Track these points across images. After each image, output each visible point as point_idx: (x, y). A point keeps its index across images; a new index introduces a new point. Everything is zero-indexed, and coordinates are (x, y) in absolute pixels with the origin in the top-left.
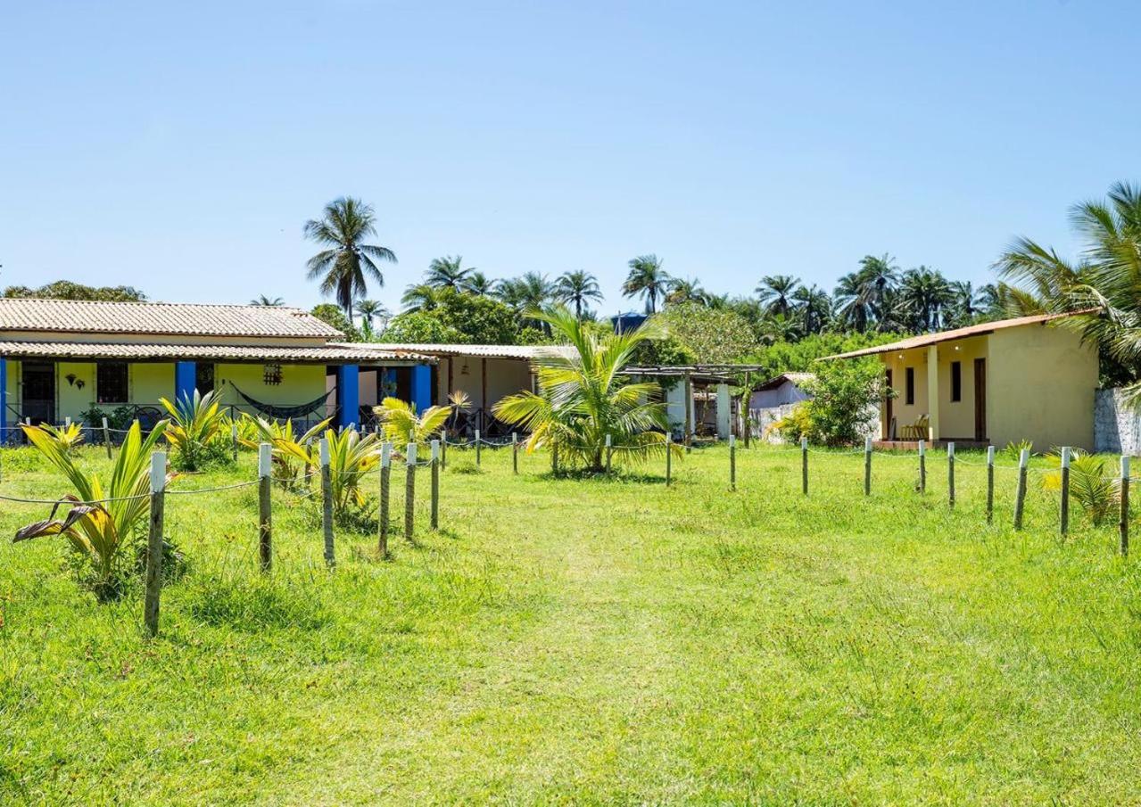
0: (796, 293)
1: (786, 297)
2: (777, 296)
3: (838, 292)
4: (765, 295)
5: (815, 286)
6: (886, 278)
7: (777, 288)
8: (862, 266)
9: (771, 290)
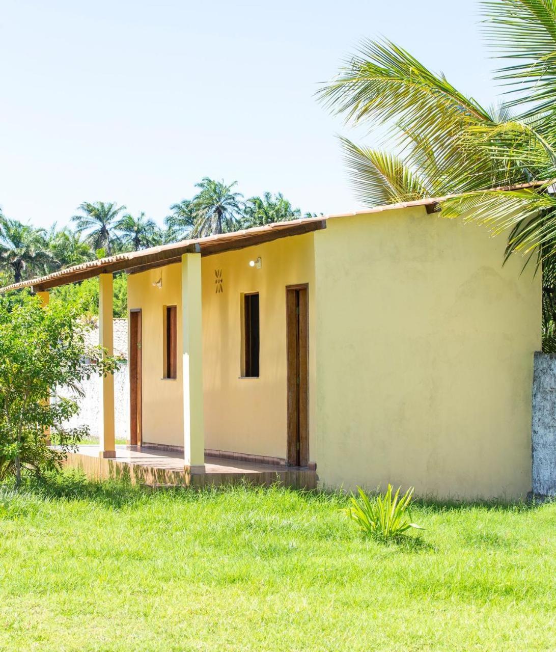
0: (120, 223)
1: (108, 227)
2: (98, 226)
3: (170, 221)
4: (83, 225)
5: (143, 214)
6: (226, 206)
7: (98, 217)
8: (199, 190)
9: (91, 218)
